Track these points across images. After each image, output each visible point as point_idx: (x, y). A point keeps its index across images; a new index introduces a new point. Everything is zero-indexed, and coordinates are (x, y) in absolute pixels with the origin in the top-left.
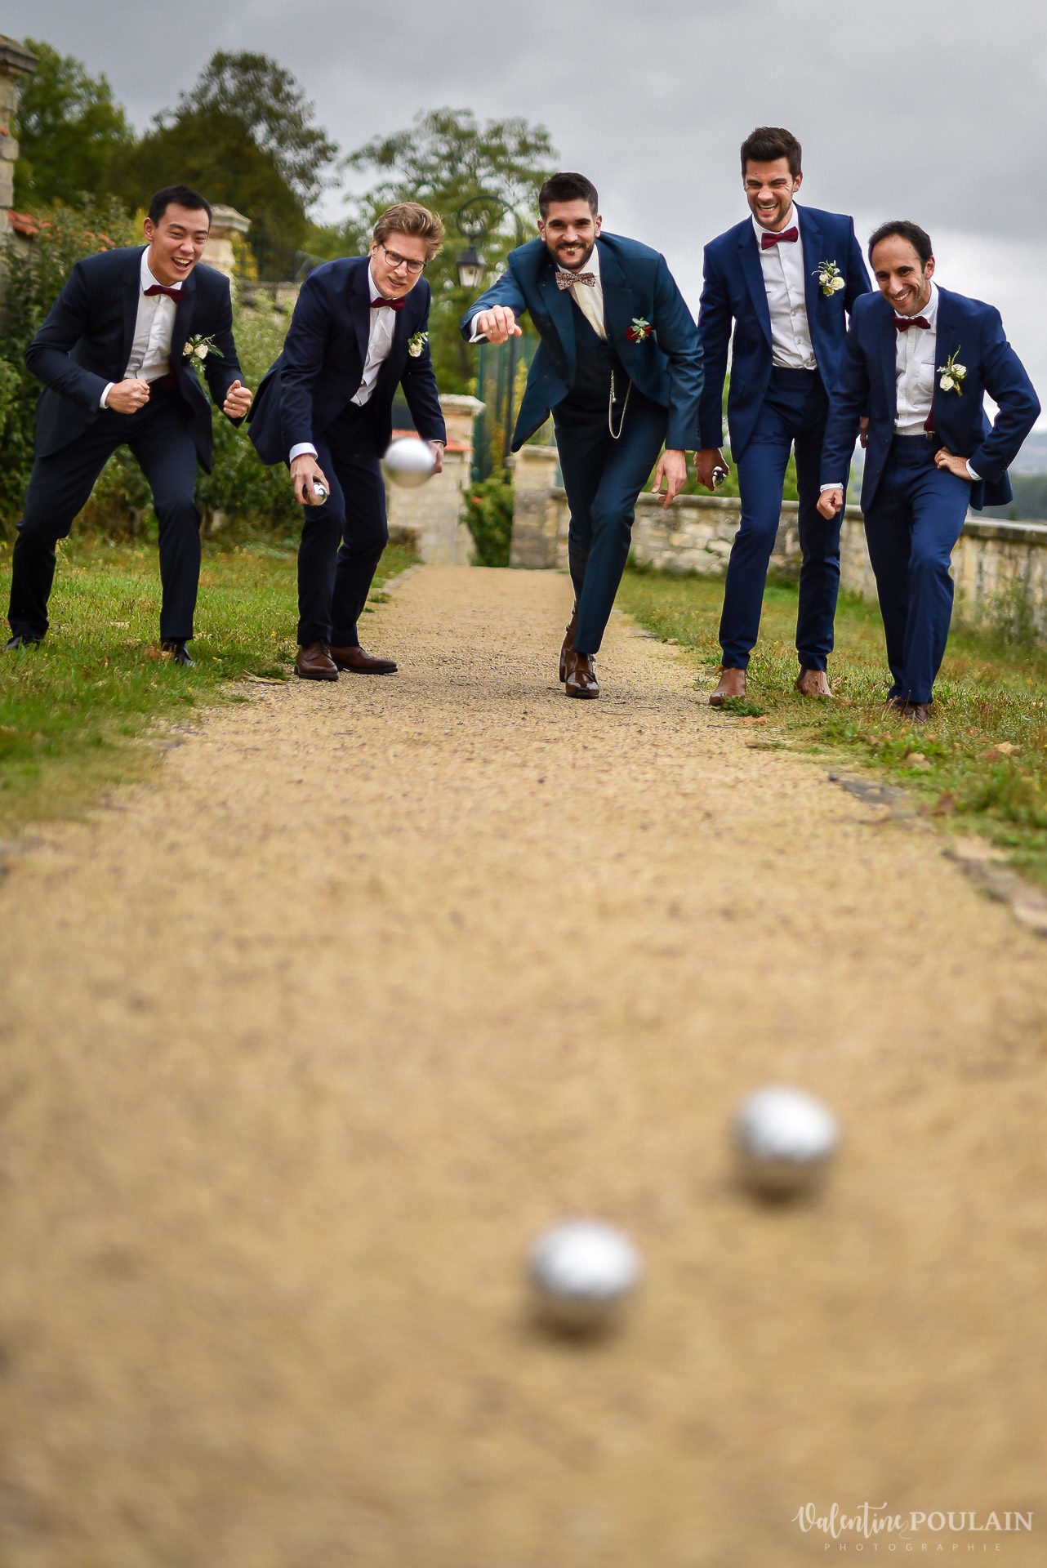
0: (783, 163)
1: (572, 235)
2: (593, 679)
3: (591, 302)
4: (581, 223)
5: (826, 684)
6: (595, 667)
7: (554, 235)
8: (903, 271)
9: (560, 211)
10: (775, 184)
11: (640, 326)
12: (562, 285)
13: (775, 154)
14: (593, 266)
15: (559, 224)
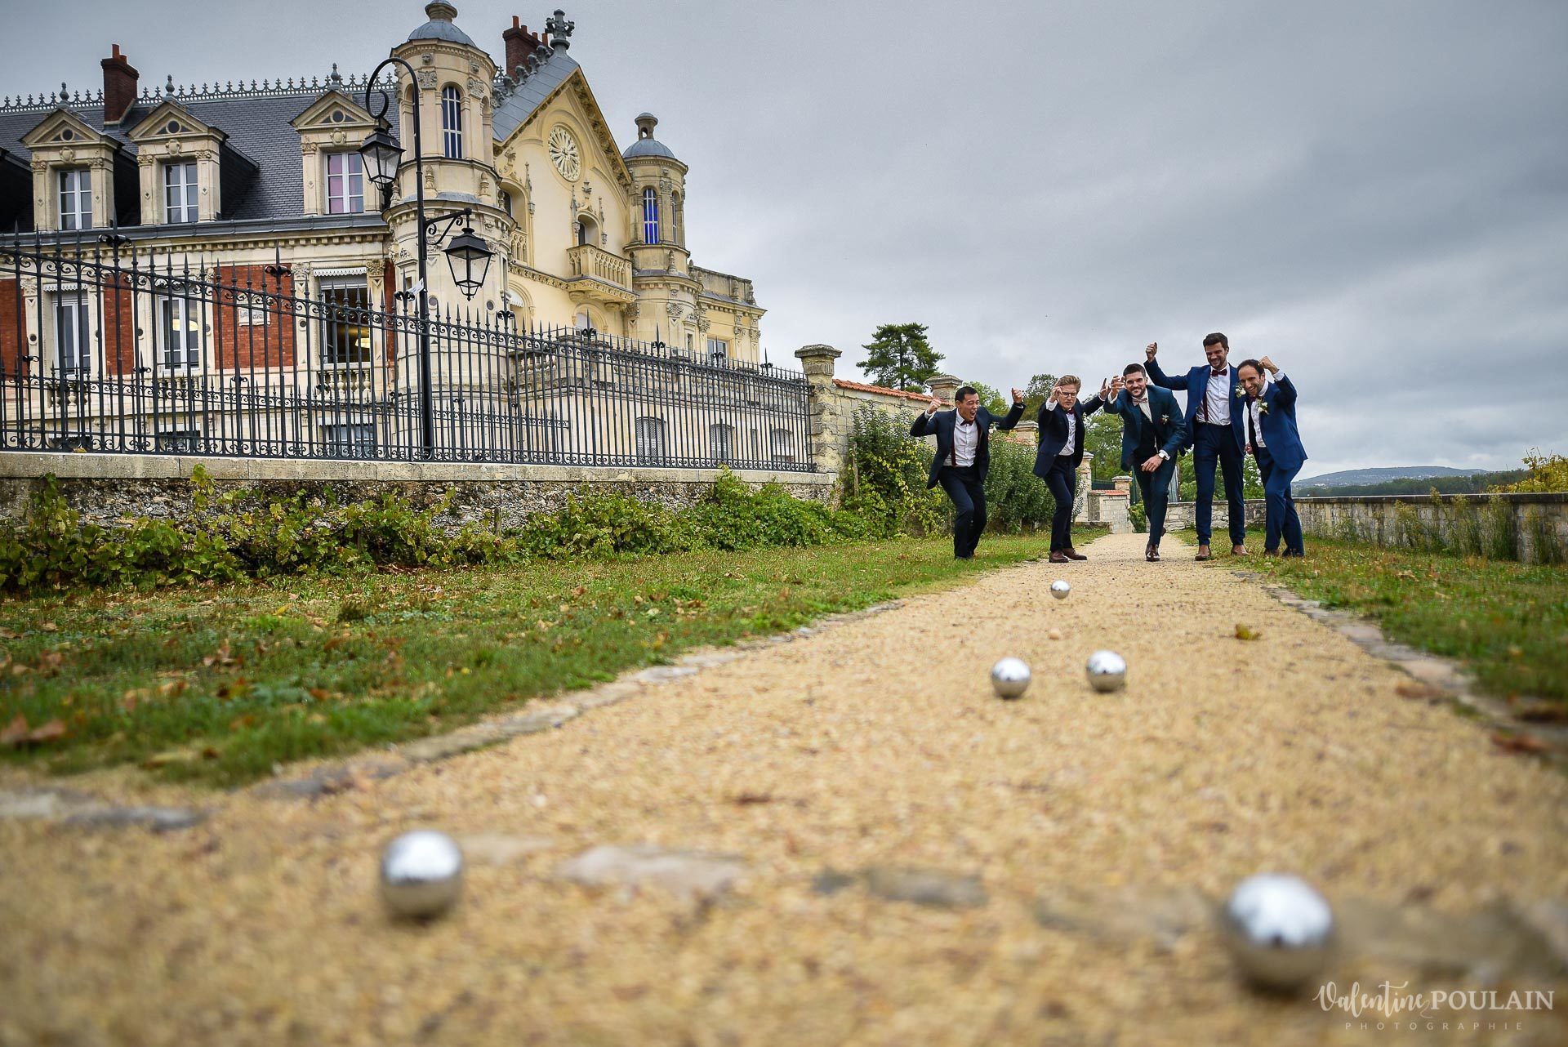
0: (1219, 344)
1: (1136, 384)
2: (1157, 554)
3: (1146, 408)
4: (1139, 380)
5: (1244, 548)
6: (1159, 550)
7: (1130, 386)
8: (1251, 379)
9: (1131, 377)
10: (1217, 352)
11: (1165, 418)
12: (1135, 404)
13: (1216, 341)
14: (1146, 395)
15: (1131, 382)
